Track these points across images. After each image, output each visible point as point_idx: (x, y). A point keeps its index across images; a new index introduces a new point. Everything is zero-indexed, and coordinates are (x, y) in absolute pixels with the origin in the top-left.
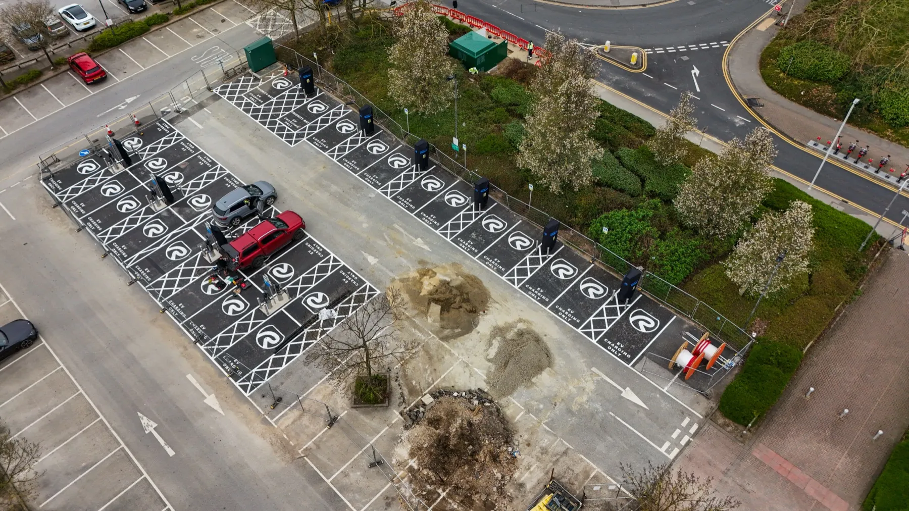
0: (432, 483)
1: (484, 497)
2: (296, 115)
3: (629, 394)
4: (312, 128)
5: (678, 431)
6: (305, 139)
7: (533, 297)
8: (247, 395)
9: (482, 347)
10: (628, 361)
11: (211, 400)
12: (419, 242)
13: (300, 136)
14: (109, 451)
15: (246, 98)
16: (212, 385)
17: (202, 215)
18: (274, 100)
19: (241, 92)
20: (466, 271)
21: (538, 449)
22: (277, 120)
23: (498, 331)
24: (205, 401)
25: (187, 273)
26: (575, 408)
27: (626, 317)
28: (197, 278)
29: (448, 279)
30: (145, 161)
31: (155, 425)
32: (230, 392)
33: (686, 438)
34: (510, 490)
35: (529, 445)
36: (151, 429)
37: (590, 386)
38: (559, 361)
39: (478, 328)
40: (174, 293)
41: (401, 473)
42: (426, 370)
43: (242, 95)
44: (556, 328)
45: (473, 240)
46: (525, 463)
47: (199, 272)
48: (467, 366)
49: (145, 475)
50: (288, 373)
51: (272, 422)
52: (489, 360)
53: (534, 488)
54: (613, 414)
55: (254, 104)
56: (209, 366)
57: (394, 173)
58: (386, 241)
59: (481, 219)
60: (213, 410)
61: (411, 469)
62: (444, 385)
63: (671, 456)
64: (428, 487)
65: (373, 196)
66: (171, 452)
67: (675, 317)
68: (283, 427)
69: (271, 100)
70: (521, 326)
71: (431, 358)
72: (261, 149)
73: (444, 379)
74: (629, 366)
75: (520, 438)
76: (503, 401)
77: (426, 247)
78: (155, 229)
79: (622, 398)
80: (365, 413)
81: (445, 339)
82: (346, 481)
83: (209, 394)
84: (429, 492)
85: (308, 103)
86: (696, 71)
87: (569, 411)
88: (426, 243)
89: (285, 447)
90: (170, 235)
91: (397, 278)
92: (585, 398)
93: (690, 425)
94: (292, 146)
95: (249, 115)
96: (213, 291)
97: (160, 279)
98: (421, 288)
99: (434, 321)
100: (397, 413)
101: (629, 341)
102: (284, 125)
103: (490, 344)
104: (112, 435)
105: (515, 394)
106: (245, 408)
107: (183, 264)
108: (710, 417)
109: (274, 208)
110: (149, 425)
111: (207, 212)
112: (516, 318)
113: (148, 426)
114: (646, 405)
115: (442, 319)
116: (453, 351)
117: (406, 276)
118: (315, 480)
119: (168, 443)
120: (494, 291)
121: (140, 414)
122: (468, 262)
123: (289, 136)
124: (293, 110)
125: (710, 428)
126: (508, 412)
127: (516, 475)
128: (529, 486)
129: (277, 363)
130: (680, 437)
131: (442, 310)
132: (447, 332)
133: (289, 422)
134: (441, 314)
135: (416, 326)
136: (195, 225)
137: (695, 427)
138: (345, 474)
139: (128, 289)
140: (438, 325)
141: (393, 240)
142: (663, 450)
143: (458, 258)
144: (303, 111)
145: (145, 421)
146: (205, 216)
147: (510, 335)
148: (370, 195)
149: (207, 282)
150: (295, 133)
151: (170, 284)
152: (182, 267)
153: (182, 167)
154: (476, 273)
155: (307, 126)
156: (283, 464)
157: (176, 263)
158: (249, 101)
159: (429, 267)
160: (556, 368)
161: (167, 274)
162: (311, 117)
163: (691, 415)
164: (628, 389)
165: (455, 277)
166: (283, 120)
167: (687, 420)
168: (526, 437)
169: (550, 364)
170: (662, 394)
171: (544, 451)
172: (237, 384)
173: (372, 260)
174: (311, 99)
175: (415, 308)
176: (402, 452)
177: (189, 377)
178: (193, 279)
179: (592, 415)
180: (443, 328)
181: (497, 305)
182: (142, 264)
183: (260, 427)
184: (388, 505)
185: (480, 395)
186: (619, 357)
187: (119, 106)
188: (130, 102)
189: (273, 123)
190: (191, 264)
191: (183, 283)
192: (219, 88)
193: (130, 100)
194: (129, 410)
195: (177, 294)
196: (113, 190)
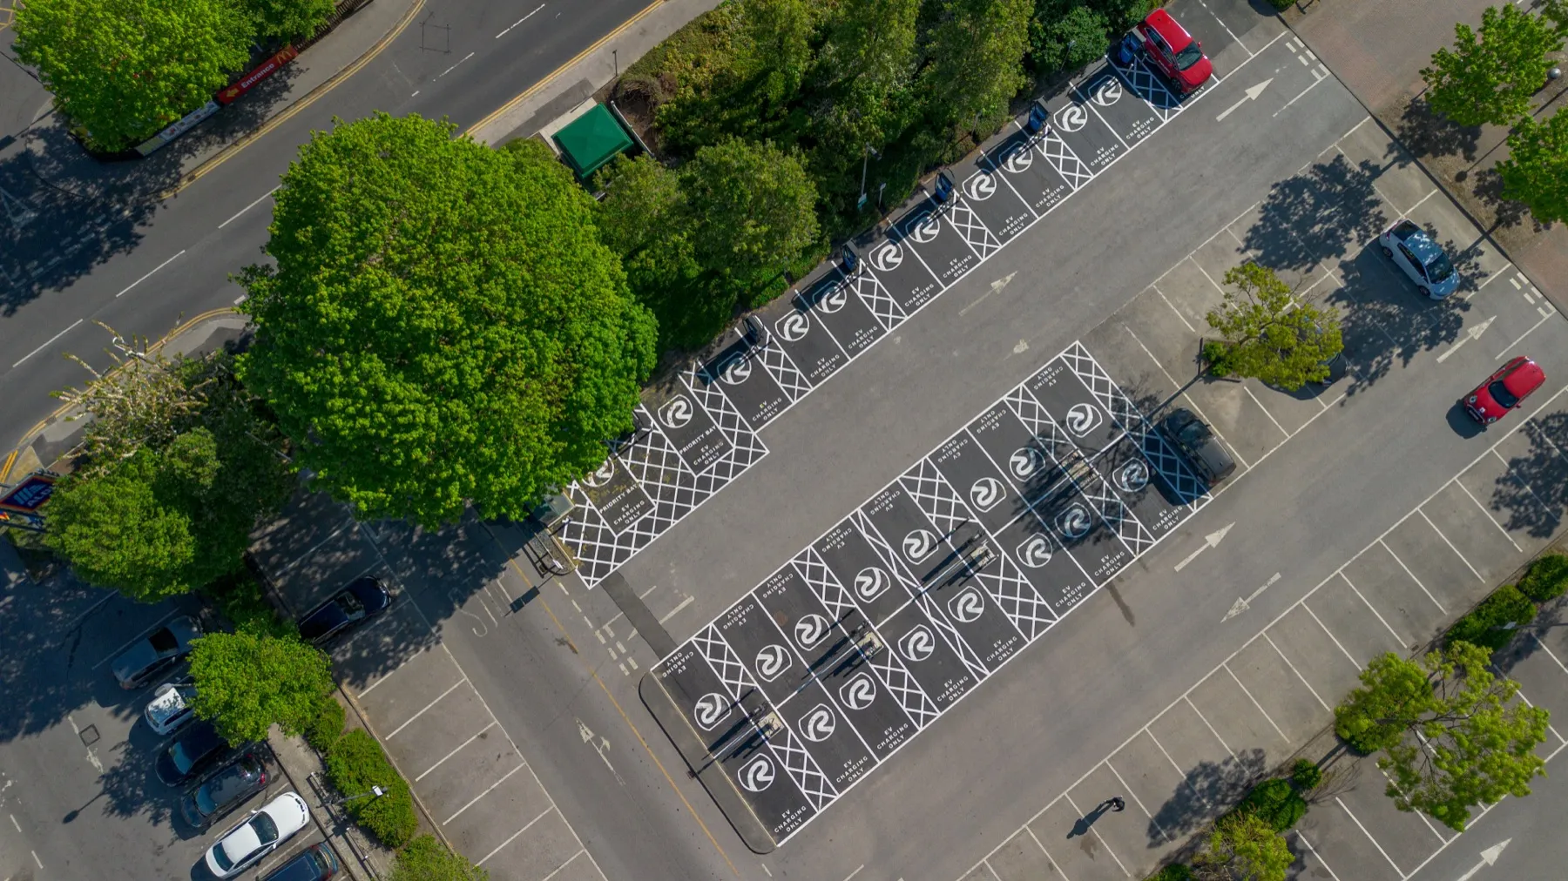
2: (690, 445)
3: (1254, 92)
4: (729, 421)
5: (1300, 58)
6: (754, 434)
8: (1209, 499)
11: (1214, 539)
12: (998, 285)
13: (744, 440)
14: (1268, 646)
15: (627, 530)
17: (899, 578)
19: (607, 540)
22: (696, 477)
24: (1214, 546)
25: (1010, 589)
28: (1020, 573)
30: (760, 681)
31: (1239, 600)
33: (1309, 53)
36: (1245, 604)
40: (1043, 602)
43: (616, 537)
45: (1005, 217)
47: (1010, 572)
49: (1301, 602)
51: (1248, 470)
54: (1277, 113)
55: (646, 515)
57: (854, 307)
60: (1226, 537)
63: (1328, 73)
65: (898, 339)
66: (1277, 576)
69: (642, 487)
74: (1219, 84)
77: (1009, 277)
78: (920, 642)
79: (1257, 99)
83: (1205, 542)
85: (663, 427)
88: (1001, 276)
90: (932, 620)
93: (1295, 45)
94: (767, 452)
95: (674, 522)
97: (1016, 625)
102: (714, 464)
104: (1248, 647)
106: (1227, 498)
107: (992, 596)
108: (1287, 23)
109: (902, 475)
110: (1238, 607)
111: (895, 572)
113: (1240, 608)
114: (1267, 80)
119: (1264, 582)
121: (1223, 620)
123: (742, 456)
124: (675, 451)
130: (1307, 58)
136: (918, 587)
137: (1297, 41)
142: (1320, 79)
144: (680, 437)
145: (1233, 613)
146: (902, 572)
150: (734, 447)
151: (1026, 609)
152: (998, 598)
153: (786, 618)
155: (720, 428)
157: (990, 604)
158: (636, 523)
161: (1009, 616)
162: (700, 421)
163: (1283, 40)
164: (1246, 91)
166: (697, 469)
167: (1289, 46)
170: (1256, 60)
173: (1021, 347)
174: (653, 422)
177: (1180, 567)
178: (1021, 579)
182: (985, 653)
187: (600, 752)
188: (591, 734)
189: (704, 483)
190: (993, 586)
191: (1026, 592)
192: (583, 578)
193: (586, 734)
194: (1216, 633)
195: (1046, 598)
196: (820, 723)
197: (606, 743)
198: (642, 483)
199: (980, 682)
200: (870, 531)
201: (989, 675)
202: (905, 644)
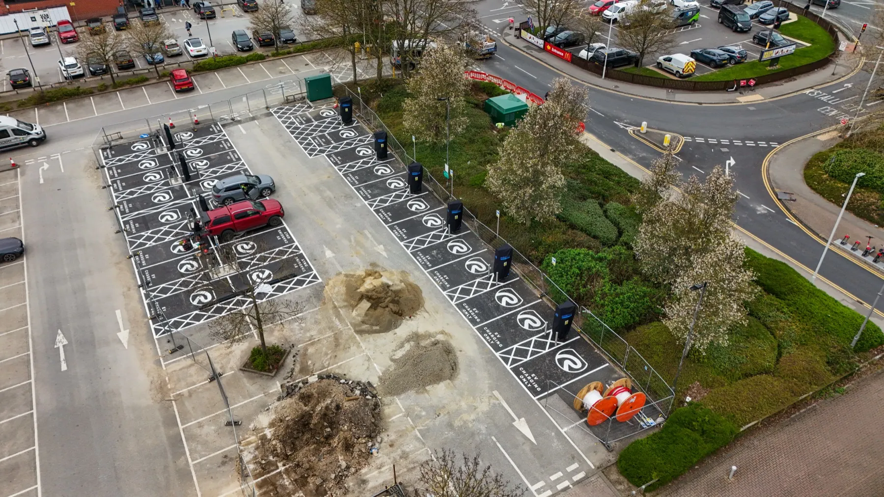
0: (277, 455)
1: (318, 481)
2: (328, 136)
3: (522, 426)
4: (335, 148)
5: (560, 474)
6: (324, 154)
7: (465, 315)
8: (155, 337)
9: (393, 346)
10: (536, 393)
11: (124, 335)
12: (380, 248)
13: (322, 151)
14: (18, 353)
15: (293, 118)
16: (132, 323)
17: (206, 194)
18: (315, 123)
19: (291, 114)
20: (411, 279)
21: (399, 452)
22: (309, 137)
23: (416, 337)
24: (119, 334)
25: (167, 233)
26: (457, 423)
27: (553, 354)
28: (173, 238)
29: (390, 283)
30: (186, 149)
31: (66, 342)
32: (144, 331)
33: (566, 483)
34: (350, 483)
35: (391, 446)
36: (61, 346)
37: (484, 407)
38: (462, 376)
39: (397, 330)
40: (147, 246)
41: (253, 438)
42: (326, 354)
43: (291, 116)
44: (476, 347)
45: (432, 256)
46: (378, 462)
47: (177, 234)
48: (369, 359)
49: (33, 380)
50: (202, 328)
51: (163, 364)
52: (392, 360)
53: (375, 488)
54: (494, 439)
55: (297, 123)
56: (139, 306)
57: (388, 191)
58: (350, 241)
59: (448, 241)
60: (120, 342)
61: (264, 438)
62: (337, 371)
64: (271, 458)
66: (64, 367)
67: (607, 364)
68: (169, 371)
69: (313, 123)
70: (440, 337)
71: (337, 345)
72: (284, 156)
73: (339, 367)
74: (535, 399)
75: (386, 437)
76: (387, 400)
77: (384, 254)
78: (162, 197)
79: (513, 426)
80: (251, 378)
81: (360, 332)
82: (198, 431)
83: (125, 329)
84: (269, 463)
86: (732, 162)
87: (450, 426)
88: (386, 250)
89: (162, 388)
90: (172, 203)
91: (343, 273)
92: (473, 417)
93: (576, 472)
94: (311, 158)
95: (289, 130)
97: (143, 233)
98: (361, 285)
99: (358, 315)
100: (279, 385)
101: (546, 376)
102: (313, 142)
103: (402, 346)
104: (28, 342)
105: (403, 396)
106: (147, 347)
107: (168, 226)
108: (603, 469)
110: (61, 340)
112: (439, 329)
113: (60, 342)
114: (536, 440)
115: (366, 315)
116: (361, 344)
117: (352, 273)
118: (171, 422)
119: (66, 360)
120: (429, 301)
121: (59, 331)
122: (417, 273)
123: (313, 150)
124: (327, 132)
125: (599, 481)
126: (387, 410)
127: (363, 471)
128: (371, 485)
129: (197, 318)
130: (559, 481)
131: (371, 307)
132: (365, 327)
133: (178, 368)
134: (368, 310)
135: (338, 316)
136: (195, 200)
137: (581, 475)
138: (200, 425)
139: (114, 236)
140: (360, 319)
141: (358, 243)
142: (533, 488)
143: (409, 268)
144: (335, 134)
145: (60, 337)
147: (424, 343)
148: (356, 205)
149: (179, 243)
150: (319, 149)
151: (149, 239)
152: (165, 228)
153: (213, 158)
154: (420, 285)
155: (332, 145)
156: (151, 402)
157: (163, 224)
158: (295, 121)
159: (378, 269)
160: (457, 382)
161: (150, 231)
162: (339, 140)
163: (582, 462)
164: (523, 419)
165: (398, 282)
166: (314, 138)
167: (575, 466)
168: (393, 437)
169: (451, 377)
170: (559, 433)
171: (405, 456)
172: (153, 327)
173: (329, 254)
174: (346, 127)
175: (345, 301)
176: (264, 420)
177: (118, 313)
178: (169, 238)
179: (473, 435)
180: (363, 322)
181: (426, 315)
182: (135, 221)
183: (150, 364)
184: (224, 463)
185: (366, 388)
186: (529, 388)
194: (53, 326)
195: (149, 248)
199: (120, 217)
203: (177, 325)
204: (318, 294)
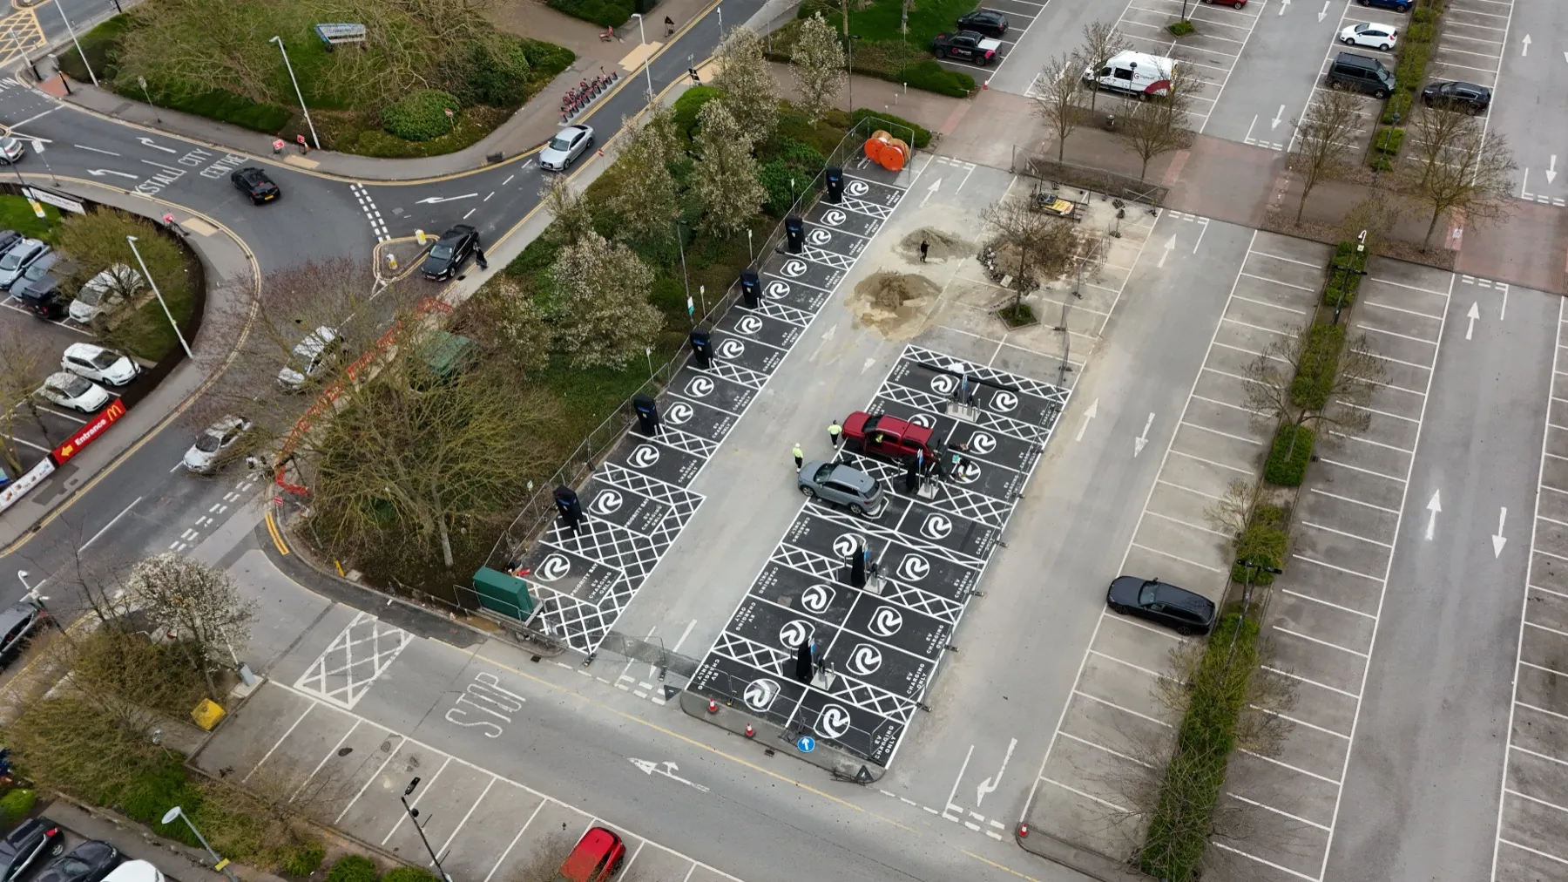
2: (632, 519)
3: (934, 188)
4: (658, 491)
5: (951, 164)
6: (685, 490)
8: (1070, 392)
10: (902, 192)
11: (1091, 412)
12: (827, 336)
13: (681, 497)
14: (1179, 456)
15: (605, 597)
17: (870, 532)
18: (599, 561)
20: (852, 294)
22: (650, 538)
24: (1094, 416)
25: (963, 503)
27: (857, 197)
28: (964, 490)
29: (868, 304)
31: (1138, 439)
32: (1075, 403)
36: (1143, 439)
37: (937, 206)
43: (597, 607)
44: (889, 231)
45: (807, 299)
47: (956, 493)
48: (957, 271)
49: (1180, 422)
50: (1032, 374)
51: (1083, 366)
52: (946, 260)
54: (956, 193)
55: (618, 581)
56: (1058, 431)
57: (721, 386)
58: (837, 361)
60: (1098, 408)
63: (974, 165)
65: (771, 392)
66: (1152, 416)
69: (603, 563)
70: (900, 250)
71: (964, 293)
73: (979, 281)
76: (980, 245)
78: (915, 567)
79: (939, 191)
80: (1041, 315)
81: (937, 290)
83: (1086, 417)
85: (600, 517)
88: (826, 329)
89: (1099, 348)
90: (916, 548)
91: (884, 337)
92: (950, 207)
94: (704, 497)
95: (646, 576)
96: (974, 468)
97: (984, 522)
99: (924, 300)
100: (1027, 298)
101: (882, 193)
102: (662, 523)
104: (1167, 462)
105: (969, 241)
106: (1081, 387)
107: (953, 512)
110: (1140, 443)
111: (864, 530)
113: (1142, 442)
115: (919, 296)
116: (949, 281)
118: (1111, 323)
119: (1147, 422)
121: (1136, 454)
123: (683, 508)
124: (620, 528)
129: (1027, 385)
131: (908, 299)
132: (930, 290)
133: (1076, 355)
134: (913, 298)
136: (890, 531)
138: (1097, 309)
139: (1011, 545)
140: (926, 298)
141: (832, 355)
142: (971, 169)
143: (837, 304)
144: (619, 516)
145: (1139, 448)
146: (870, 528)
149: (964, 478)
150: (673, 505)
151: (985, 510)
152: (957, 511)
153: (789, 600)
154: (851, 288)
155: (654, 498)
157: (954, 519)
158: (611, 590)
159: (858, 320)
161: (974, 519)
162: (631, 502)
163: (933, 161)
164: (929, 189)
165: (863, 301)
166: (647, 532)
172: (1065, 402)
173: (870, 362)
174: (590, 517)
177: (1079, 438)
178: (967, 493)
180: (928, 294)
184: (1103, 280)
186: (901, 196)
187: (669, 775)
188: (653, 765)
189: (659, 539)
190: (949, 506)
191: (976, 499)
192: (580, 650)
193: (648, 767)
194: (1137, 464)
195: (994, 497)
196: (866, 658)
197: (671, 765)
198: (601, 561)
199: (982, 571)
200: (824, 513)
201: (985, 563)
202: (903, 571)
203: (1047, 391)
204: (926, 336)
